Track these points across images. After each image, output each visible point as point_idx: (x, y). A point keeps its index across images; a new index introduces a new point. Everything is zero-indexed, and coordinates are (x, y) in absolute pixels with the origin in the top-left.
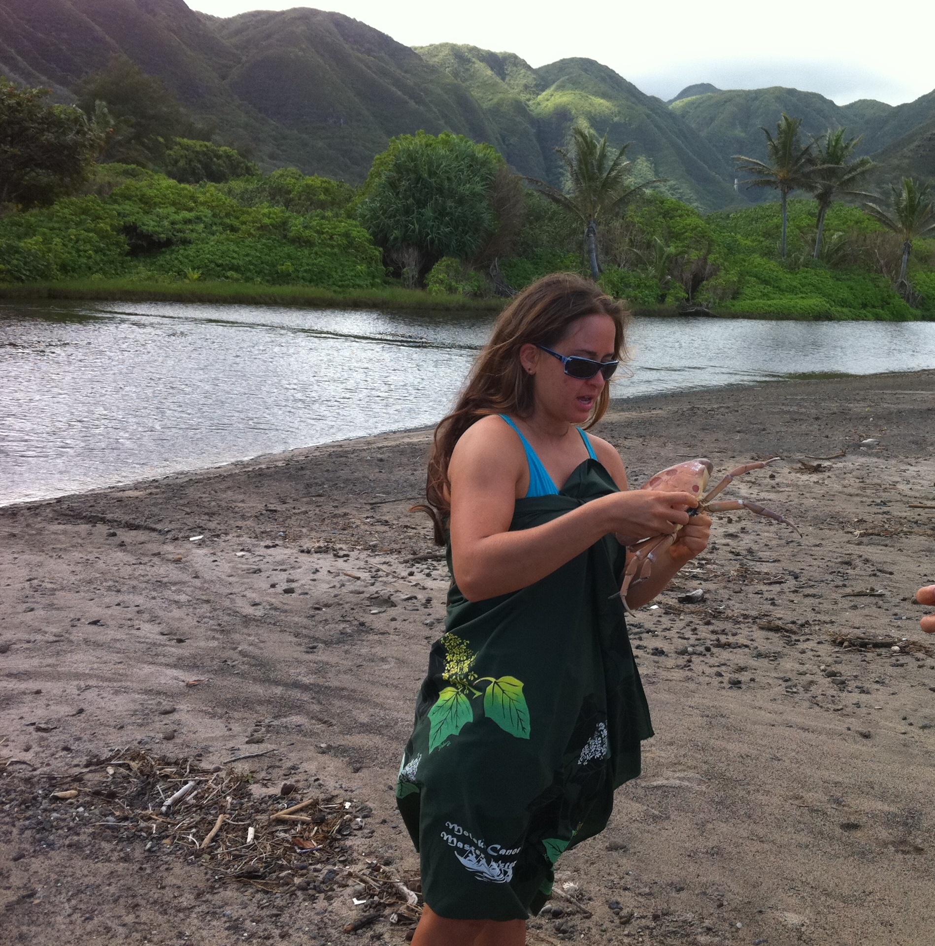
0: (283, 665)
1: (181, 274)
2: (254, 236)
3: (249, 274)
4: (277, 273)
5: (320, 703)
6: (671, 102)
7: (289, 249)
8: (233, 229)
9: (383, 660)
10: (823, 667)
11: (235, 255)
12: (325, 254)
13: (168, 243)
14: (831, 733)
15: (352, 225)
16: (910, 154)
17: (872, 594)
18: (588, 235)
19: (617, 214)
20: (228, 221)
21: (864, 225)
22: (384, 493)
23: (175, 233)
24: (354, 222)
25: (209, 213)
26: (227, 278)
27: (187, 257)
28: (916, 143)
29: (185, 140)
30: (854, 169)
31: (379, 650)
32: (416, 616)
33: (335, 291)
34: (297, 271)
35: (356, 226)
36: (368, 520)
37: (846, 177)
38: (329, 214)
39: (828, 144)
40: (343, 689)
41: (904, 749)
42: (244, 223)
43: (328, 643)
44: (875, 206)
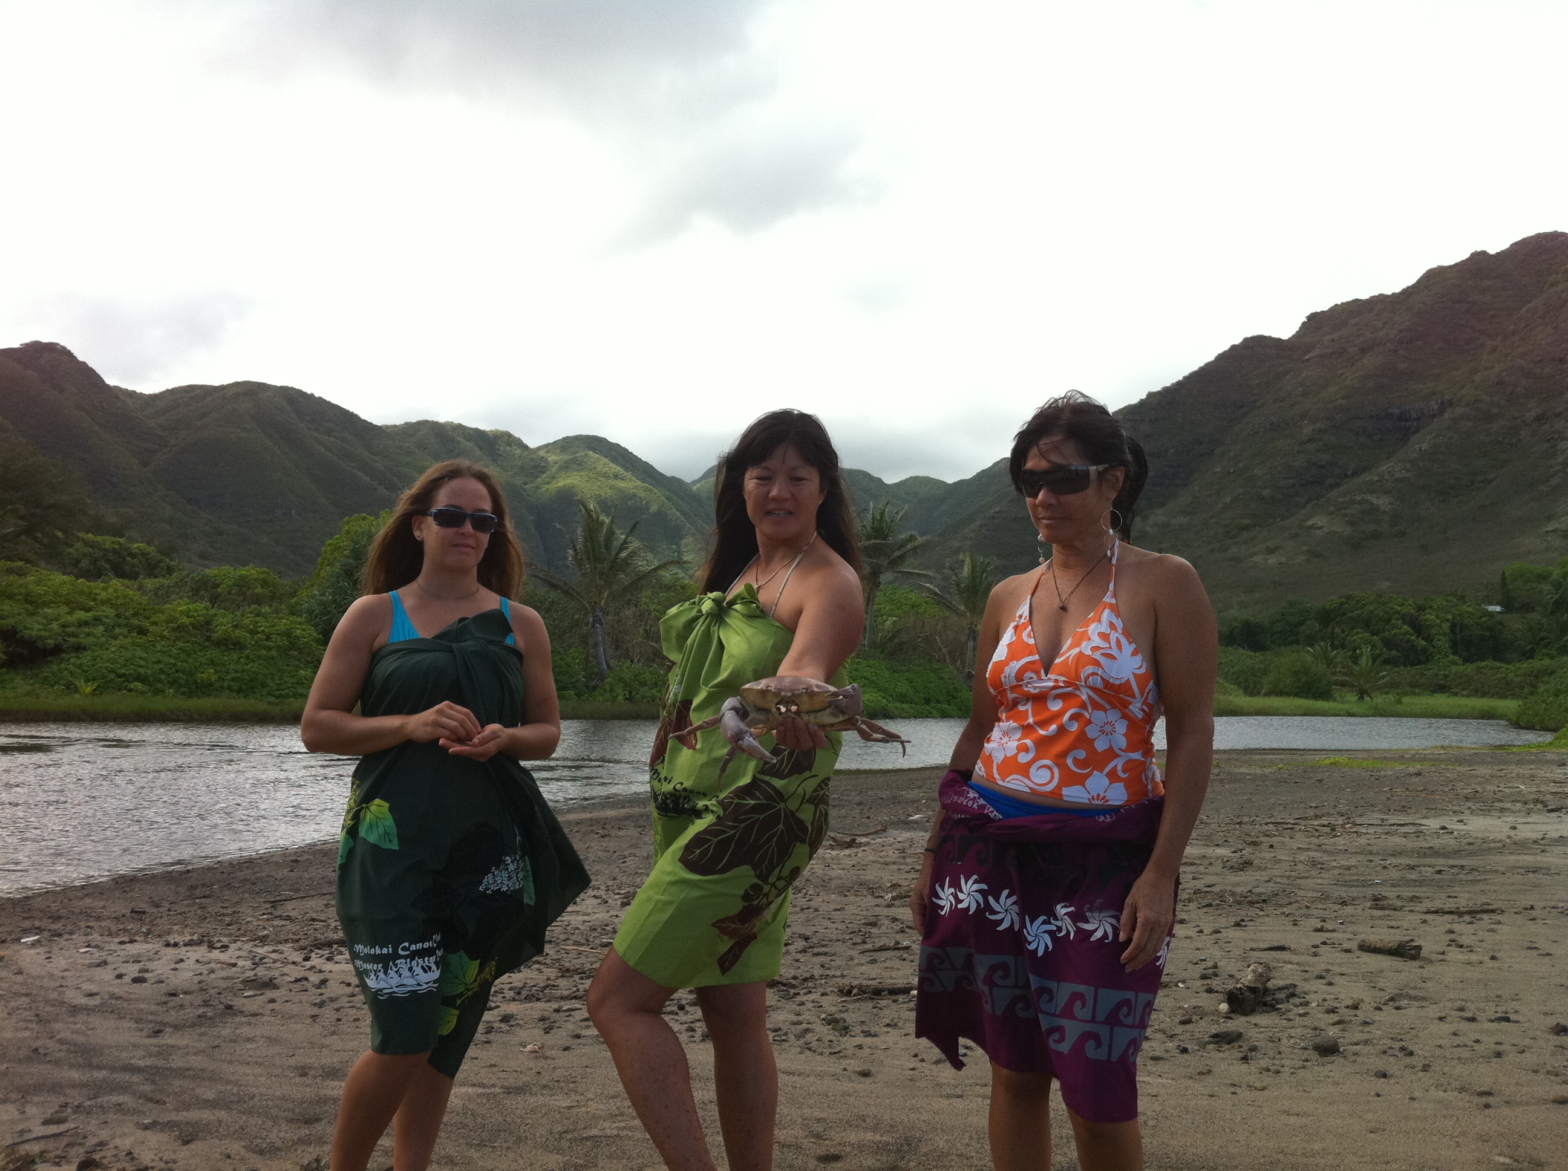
0: (114, 1049)
1: (71, 688)
2: (169, 639)
3: (158, 685)
4: (196, 683)
5: (153, 1082)
6: (695, 482)
7: (213, 653)
8: (142, 632)
9: (249, 1040)
10: (823, 1016)
11: (142, 663)
12: (259, 657)
13: (57, 650)
14: (820, 1076)
15: (296, 623)
16: (971, 535)
17: (897, 947)
18: (593, 626)
19: (630, 600)
20: (135, 622)
21: (922, 610)
22: (290, 890)
23: (65, 638)
24: (299, 619)
25: (110, 612)
26: (130, 690)
27: (79, 667)
28: (979, 523)
29: (90, 535)
30: (903, 545)
31: (246, 1031)
32: (304, 997)
33: (269, 703)
34: (221, 679)
35: (300, 623)
36: (264, 917)
37: (895, 554)
38: (266, 609)
39: (873, 519)
40: (188, 1069)
41: (911, 1083)
42: (155, 624)
43: (176, 1027)
44: (932, 587)
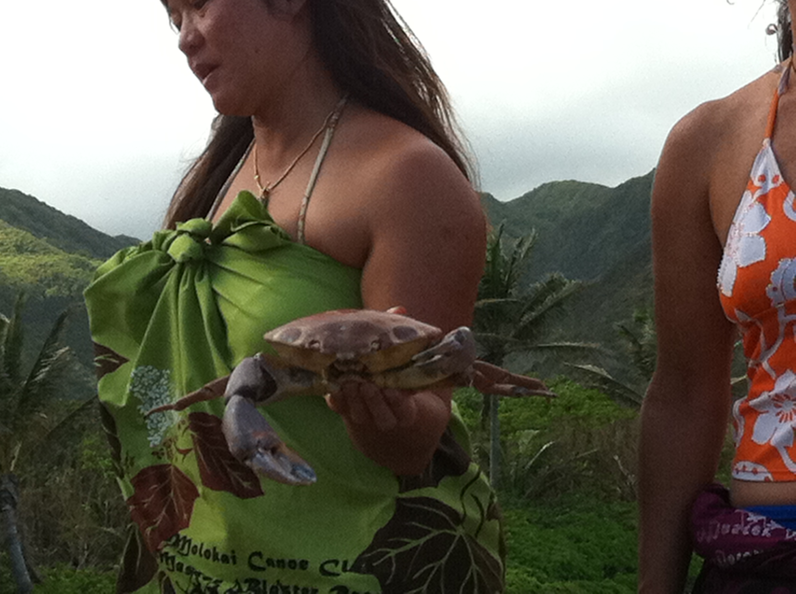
19: (61, 457)
21: (584, 411)
30: (539, 299)
37: (526, 318)
44: (596, 369)
